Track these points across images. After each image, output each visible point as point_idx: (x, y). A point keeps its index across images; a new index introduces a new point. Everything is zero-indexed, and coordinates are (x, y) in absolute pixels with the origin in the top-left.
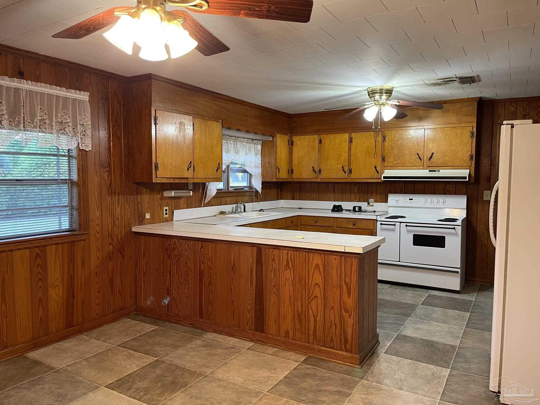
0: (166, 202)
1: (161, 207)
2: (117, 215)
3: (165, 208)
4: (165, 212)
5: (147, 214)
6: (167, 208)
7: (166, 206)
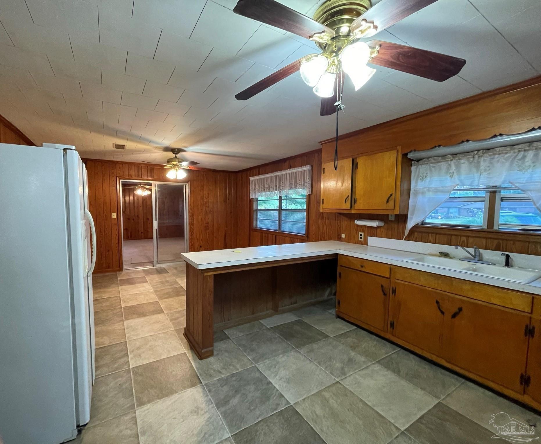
0: (362, 229)
1: (357, 231)
2: (324, 231)
3: (360, 233)
4: (360, 236)
5: (342, 235)
6: (362, 234)
7: (362, 232)
